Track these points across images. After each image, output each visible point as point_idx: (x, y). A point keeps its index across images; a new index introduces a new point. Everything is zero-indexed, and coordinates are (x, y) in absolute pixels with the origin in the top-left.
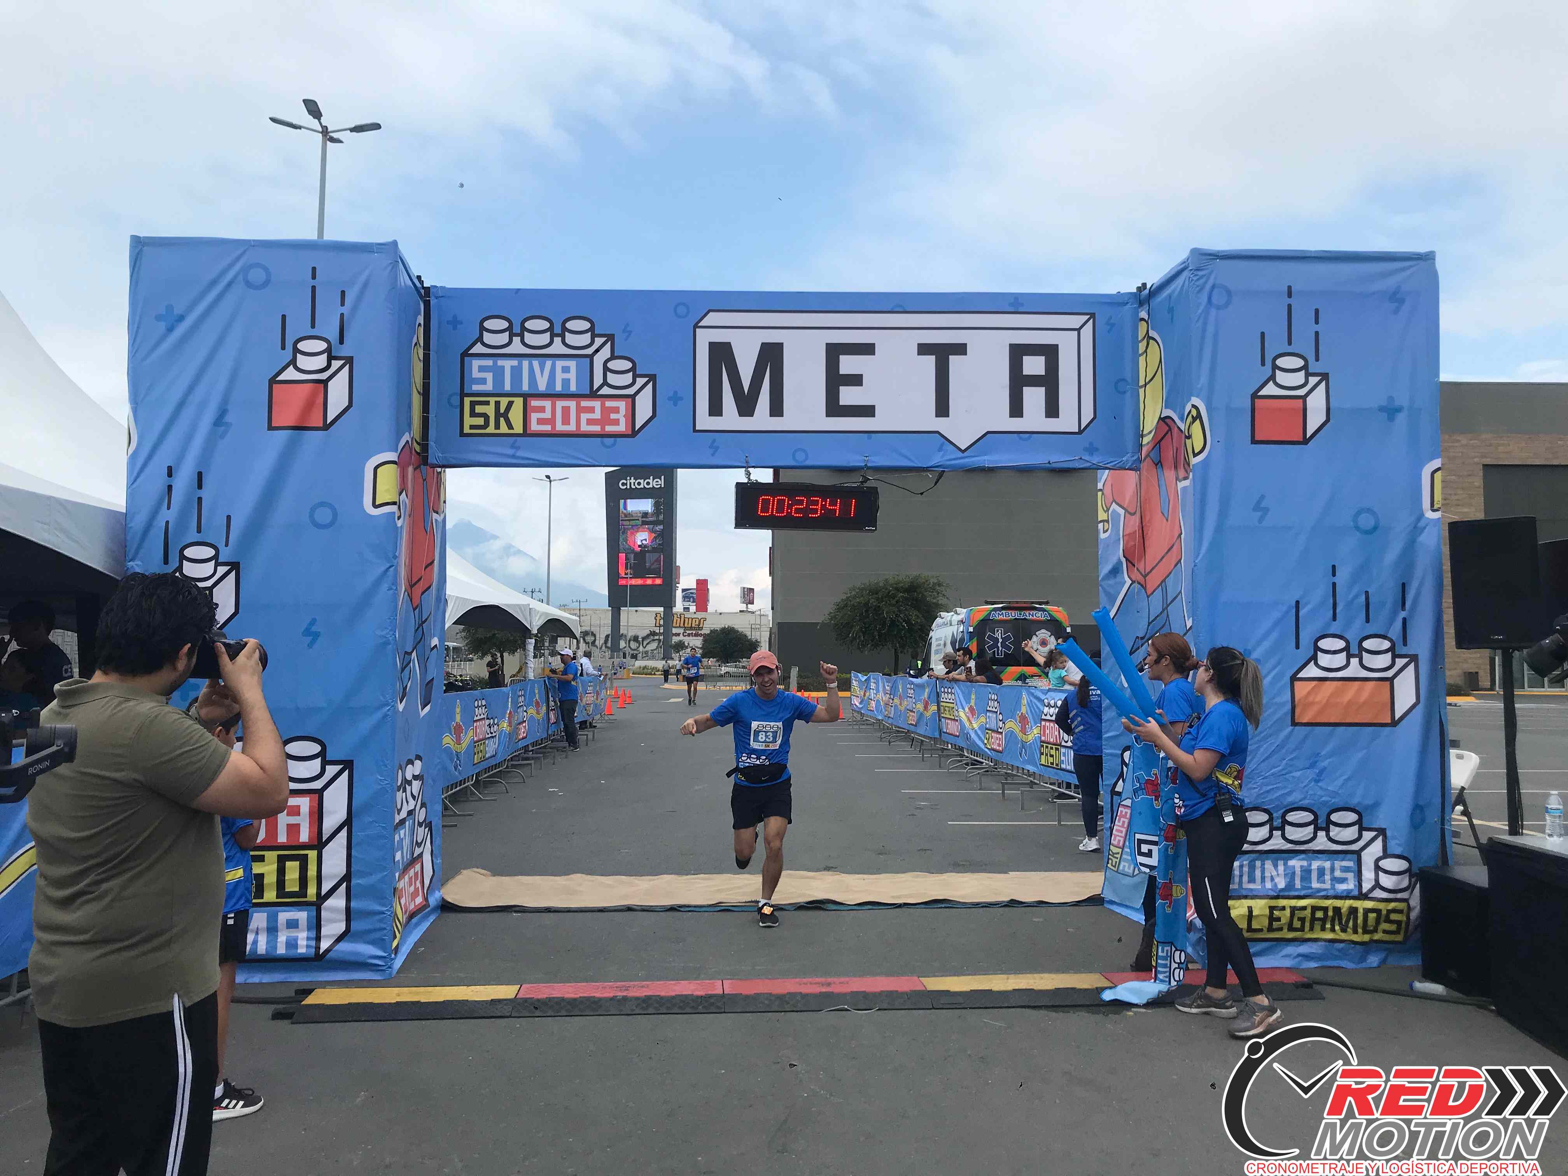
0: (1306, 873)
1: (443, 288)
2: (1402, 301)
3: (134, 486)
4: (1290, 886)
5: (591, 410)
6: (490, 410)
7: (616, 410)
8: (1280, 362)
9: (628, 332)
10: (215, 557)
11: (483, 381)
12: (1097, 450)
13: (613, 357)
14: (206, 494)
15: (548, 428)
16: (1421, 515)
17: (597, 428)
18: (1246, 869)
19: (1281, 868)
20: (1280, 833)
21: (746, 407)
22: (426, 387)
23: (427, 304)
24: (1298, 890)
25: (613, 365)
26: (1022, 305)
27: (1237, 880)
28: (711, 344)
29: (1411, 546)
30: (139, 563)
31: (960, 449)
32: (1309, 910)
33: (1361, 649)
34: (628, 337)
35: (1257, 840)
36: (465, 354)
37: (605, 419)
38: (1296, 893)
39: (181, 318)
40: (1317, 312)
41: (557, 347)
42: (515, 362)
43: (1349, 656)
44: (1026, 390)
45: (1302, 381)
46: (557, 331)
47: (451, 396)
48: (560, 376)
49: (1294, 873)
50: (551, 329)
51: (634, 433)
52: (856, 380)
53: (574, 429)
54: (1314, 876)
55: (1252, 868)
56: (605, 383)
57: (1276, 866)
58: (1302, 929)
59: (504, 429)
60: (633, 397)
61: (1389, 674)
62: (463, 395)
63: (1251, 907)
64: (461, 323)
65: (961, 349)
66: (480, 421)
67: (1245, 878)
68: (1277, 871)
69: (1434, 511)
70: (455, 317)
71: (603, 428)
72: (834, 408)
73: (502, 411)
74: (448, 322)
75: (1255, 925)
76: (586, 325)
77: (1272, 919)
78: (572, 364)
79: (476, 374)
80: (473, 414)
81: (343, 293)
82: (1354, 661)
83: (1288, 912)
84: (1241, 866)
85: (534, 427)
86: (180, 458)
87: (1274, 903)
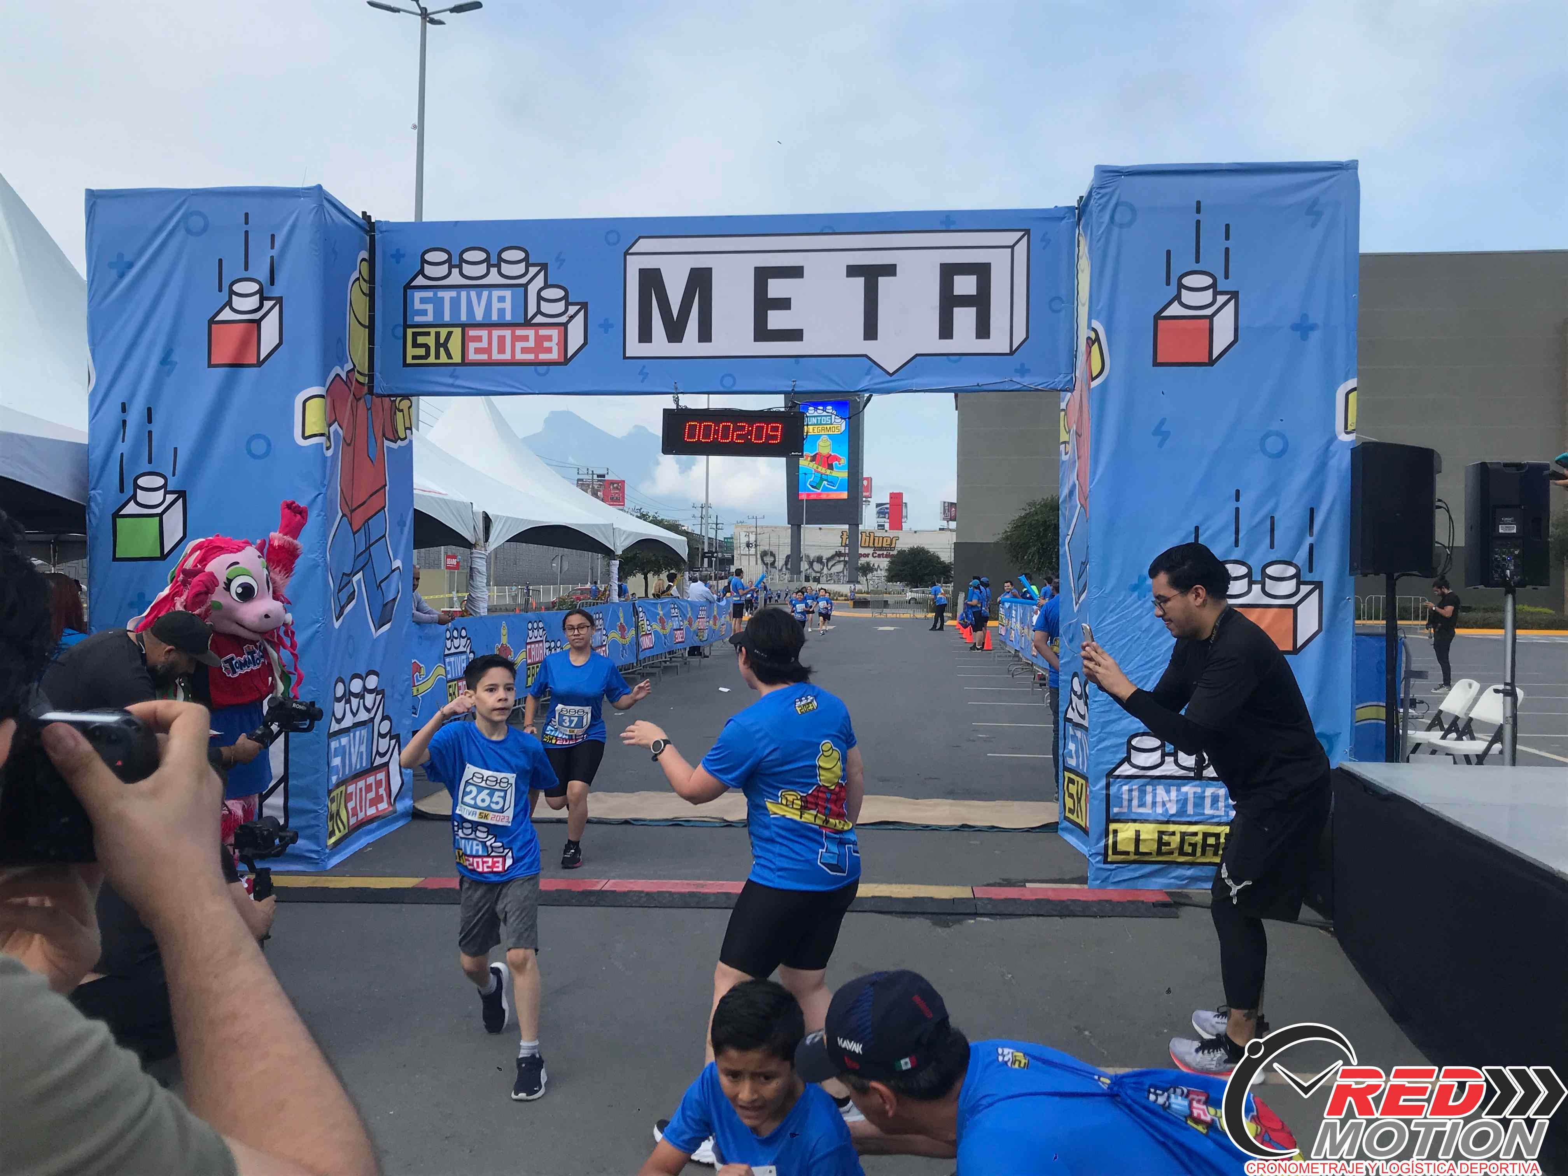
0: (1200, 800)
1: (387, 223)
2: (1319, 214)
3: (94, 421)
4: (1182, 811)
5: (526, 338)
6: (430, 341)
7: (549, 338)
8: (1186, 281)
9: (560, 261)
10: (165, 486)
11: (424, 313)
12: (1028, 371)
13: (546, 286)
14: (156, 428)
15: (484, 357)
16: (1334, 438)
17: (531, 357)
18: (1135, 794)
19: (1174, 794)
20: (1172, 758)
21: (675, 333)
22: (372, 318)
23: (372, 239)
24: (1189, 816)
25: (545, 294)
26: (954, 223)
27: (1125, 803)
28: (641, 271)
29: (1321, 467)
30: (100, 491)
31: (888, 373)
32: (1200, 836)
33: (1264, 574)
34: (561, 265)
35: (1147, 766)
36: (408, 287)
37: (539, 347)
38: (1188, 819)
39: (131, 265)
40: (1227, 226)
41: (494, 278)
42: (453, 293)
43: (1251, 583)
44: (956, 310)
45: (1209, 300)
46: (494, 262)
47: (395, 327)
48: (496, 306)
49: (1186, 800)
50: (487, 260)
51: (566, 361)
52: (784, 304)
53: (510, 358)
54: (1208, 802)
55: (1142, 792)
56: (539, 312)
57: (1168, 792)
58: (1193, 853)
59: (444, 359)
60: (565, 325)
61: (1293, 601)
62: (406, 326)
63: (1139, 831)
64: (403, 256)
65: (890, 270)
66: (421, 352)
67: (1135, 802)
68: (1169, 797)
69: (1347, 433)
70: (398, 250)
71: (537, 356)
72: (762, 333)
73: (442, 341)
74: (393, 256)
75: (1142, 849)
76: (520, 255)
77: (1160, 842)
78: (507, 293)
79: (418, 306)
80: (415, 345)
81: (273, 236)
82: (1256, 588)
83: (1177, 838)
84: (1130, 791)
85: (472, 356)
86: (133, 395)
87: (1163, 828)
